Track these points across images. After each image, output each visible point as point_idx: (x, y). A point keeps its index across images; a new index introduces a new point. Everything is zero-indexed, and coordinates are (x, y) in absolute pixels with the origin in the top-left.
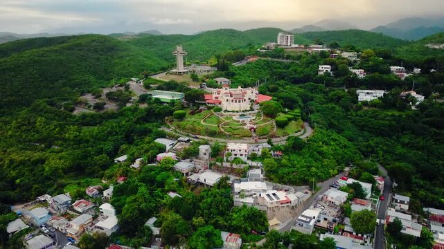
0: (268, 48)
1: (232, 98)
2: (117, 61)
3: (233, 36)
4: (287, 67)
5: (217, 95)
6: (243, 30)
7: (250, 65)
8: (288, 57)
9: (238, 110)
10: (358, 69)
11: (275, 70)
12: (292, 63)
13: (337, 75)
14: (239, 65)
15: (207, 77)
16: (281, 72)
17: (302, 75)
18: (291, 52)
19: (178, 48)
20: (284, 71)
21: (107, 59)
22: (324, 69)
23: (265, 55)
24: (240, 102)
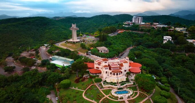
0: (129, 25)
1: (111, 71)
2: (47, 31)
3: (108, 18)
4: (142, 36)
5: (98, 66)
6: (112, 15)
7: (120, 36)
8: (142, 30)
9: (116, 82)
10: (191, 39)
11: (135, 39)
12: (145, 34)
13: (177, 43)
14: (113, 35)
15: (92, 46)
16: (139, 40)
17: (153, 43)
18: (143, 27)
19: (73, 25)
20: (140, 39)
21: (42, 30)
22: (167, 38)
23: (128, 29)
24: (117, 74)
